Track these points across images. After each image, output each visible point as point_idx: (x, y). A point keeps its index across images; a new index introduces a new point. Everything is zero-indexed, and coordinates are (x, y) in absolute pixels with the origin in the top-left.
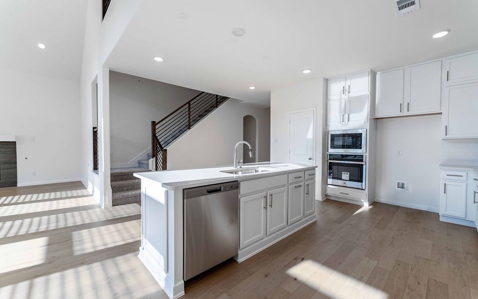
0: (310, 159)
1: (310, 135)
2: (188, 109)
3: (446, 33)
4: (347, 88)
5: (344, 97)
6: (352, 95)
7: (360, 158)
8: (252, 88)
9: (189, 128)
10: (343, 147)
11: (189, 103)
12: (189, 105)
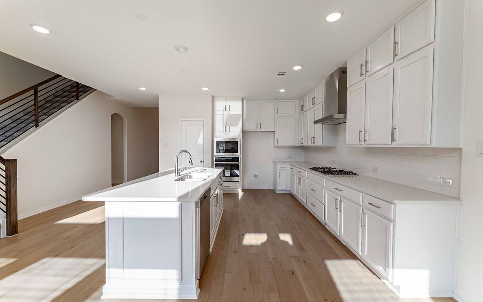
0: (202, 162)
1: (201, 141)
2: (33, 97)
3: (284, 90)
4: (228, 107)
5: (226, 113)
6: (231, 113)
7: (237, 159)
8: (143, 89)
9: (36, 126)
10: (226, 151)
11: (35, 88)
12: (35, 94)
